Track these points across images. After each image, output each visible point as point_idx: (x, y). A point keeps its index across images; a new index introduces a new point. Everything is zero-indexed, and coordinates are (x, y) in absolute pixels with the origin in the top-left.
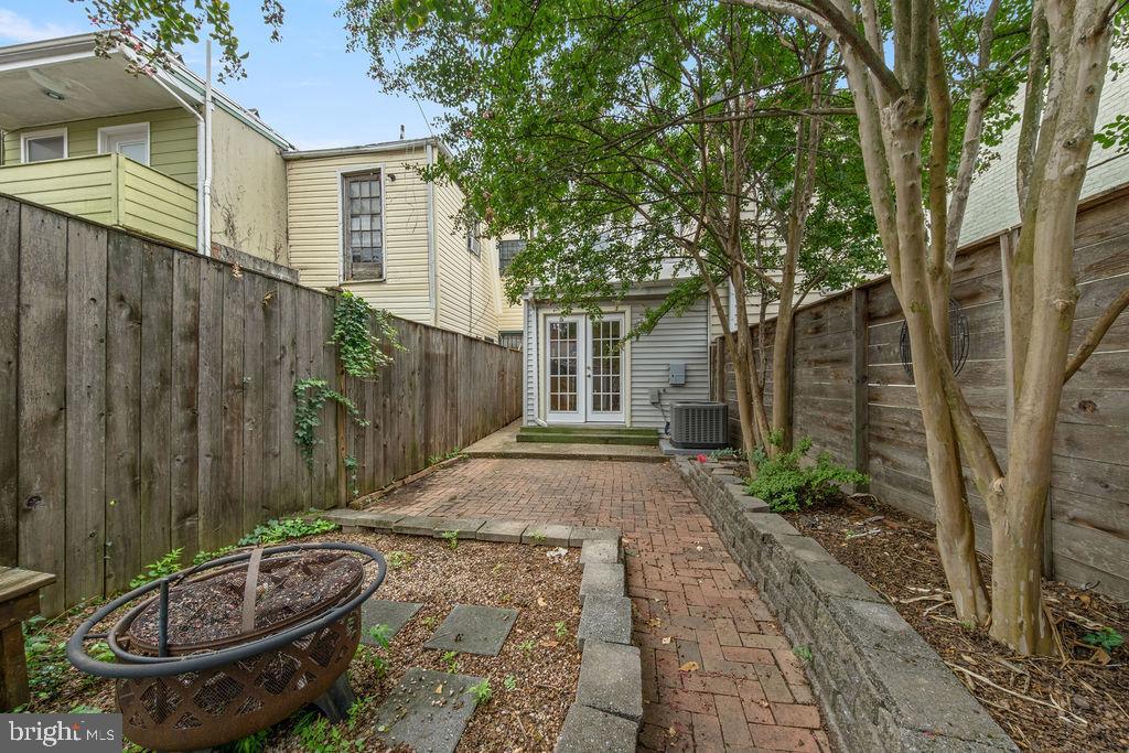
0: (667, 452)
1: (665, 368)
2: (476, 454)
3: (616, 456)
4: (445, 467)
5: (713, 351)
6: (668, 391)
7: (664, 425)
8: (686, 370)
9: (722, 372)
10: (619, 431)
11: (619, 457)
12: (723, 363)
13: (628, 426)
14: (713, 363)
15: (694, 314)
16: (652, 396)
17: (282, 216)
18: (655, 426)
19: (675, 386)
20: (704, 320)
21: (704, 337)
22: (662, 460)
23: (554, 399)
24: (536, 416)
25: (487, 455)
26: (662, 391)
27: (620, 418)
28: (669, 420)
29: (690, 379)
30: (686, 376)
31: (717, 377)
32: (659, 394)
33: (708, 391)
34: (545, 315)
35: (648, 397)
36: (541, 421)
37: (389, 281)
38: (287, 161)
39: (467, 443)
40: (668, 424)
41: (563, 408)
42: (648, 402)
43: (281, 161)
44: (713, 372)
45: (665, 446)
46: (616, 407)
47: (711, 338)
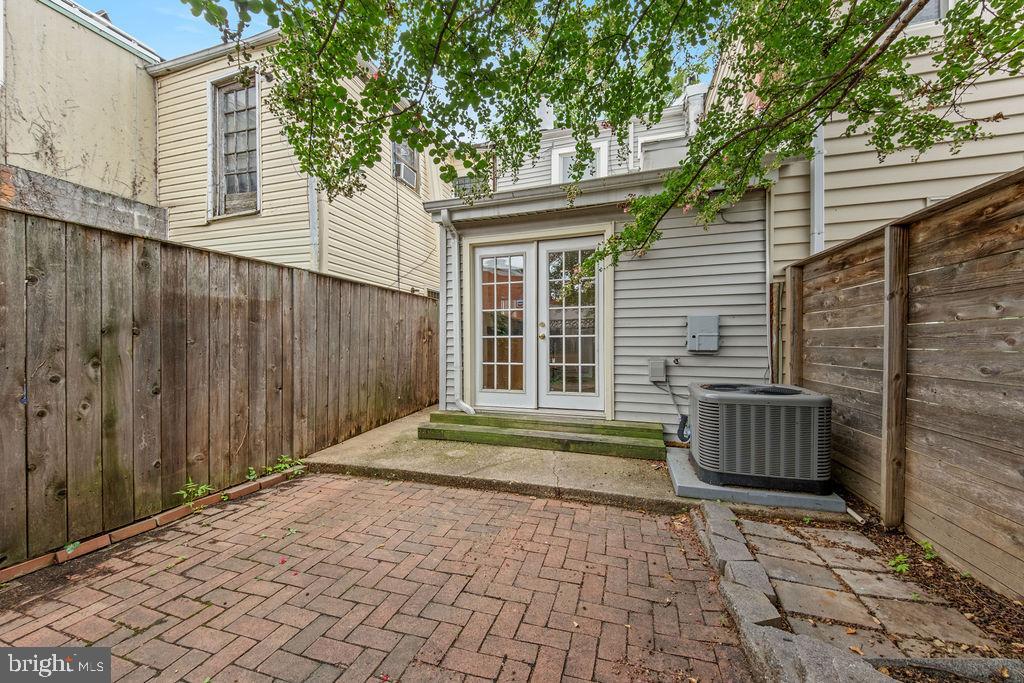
0: (685, 493)
1: (680, 322)
2: (323, 465)
3: (570, 492)
4: (221, 504)
5: (777, 293)
6: (684, 362)
7: (677, 420)
8: (720, 327)
9: (798, 330)
10: (591, 429)
11: (577, 492)
12: (800, 311)
13: (609, 417)
14: (776, 312)
15: (738, 228)
16: (653, 371)
17: (148, 143)
18: (657, 420)
19: (697, 353)
20: (758, 237)
21: (758, 268)
22: (673, 509)
23: (488, 372)
24: (458, 396)
25: (340, 470)
26: (671, 362)
27: (596, 405)
28: (686, 411)
29: (727, 343)
30: (720, 337)
31: (787, 336)
32: (667, 367)
33: (766, 363)
34: (473, 247)
35: (645, 372)
36: (466, 406)
37: (263, 213)
38: (155, 78)
39: (321, 444)
40: (685, 419)
41: (503, 385)
42: (646, 381)
43: (144, 77)
44: (777, 328)
45: (681, 474)
46: (589, 387)
47: (772, 269)
